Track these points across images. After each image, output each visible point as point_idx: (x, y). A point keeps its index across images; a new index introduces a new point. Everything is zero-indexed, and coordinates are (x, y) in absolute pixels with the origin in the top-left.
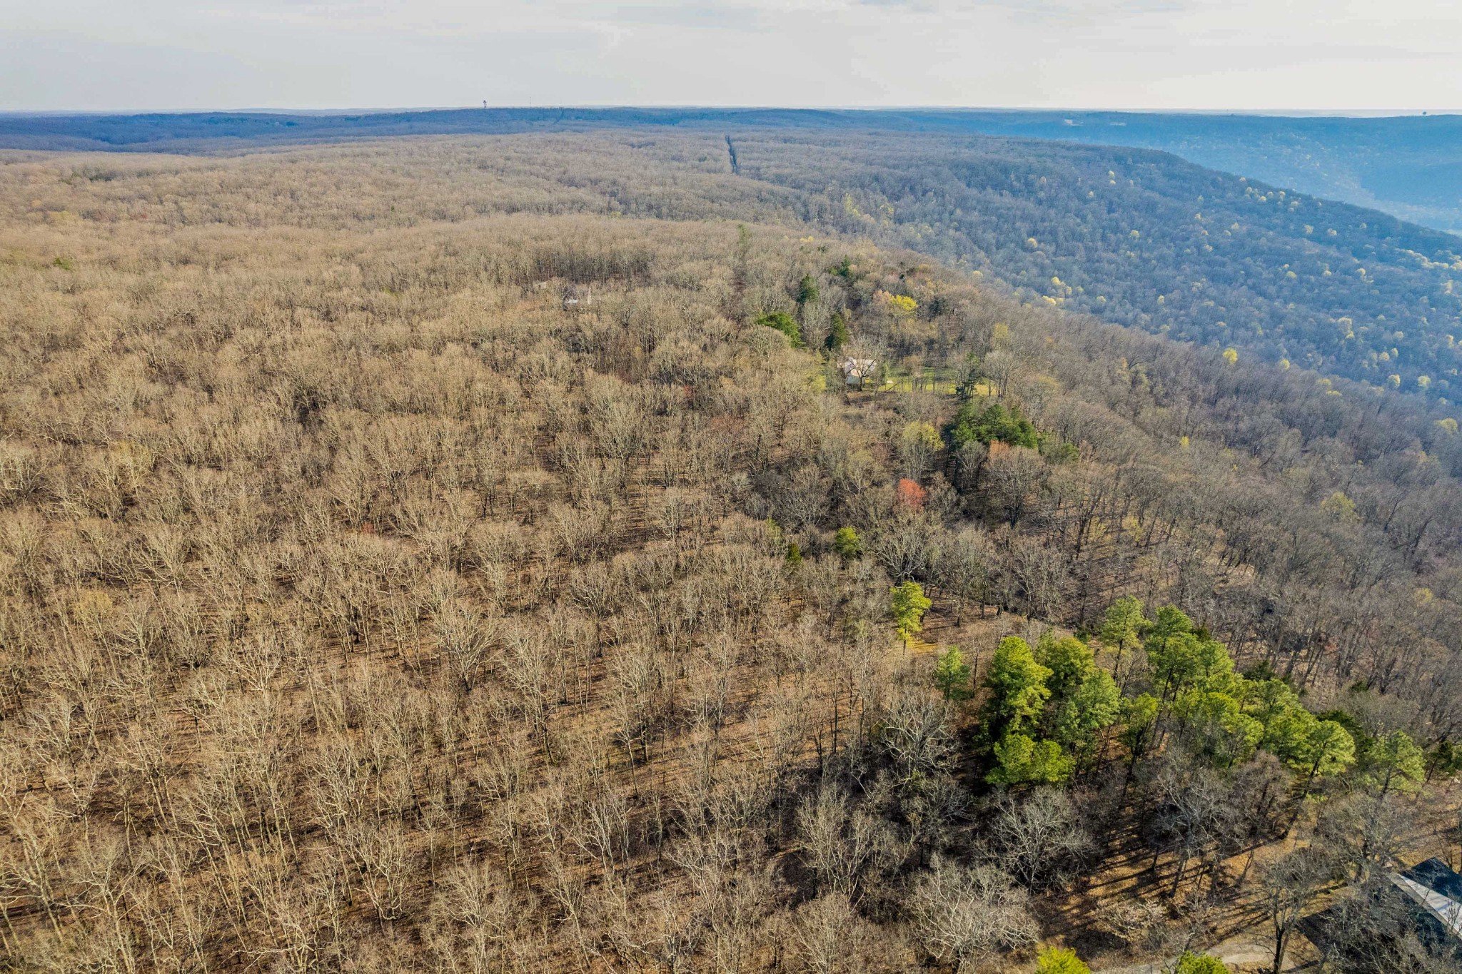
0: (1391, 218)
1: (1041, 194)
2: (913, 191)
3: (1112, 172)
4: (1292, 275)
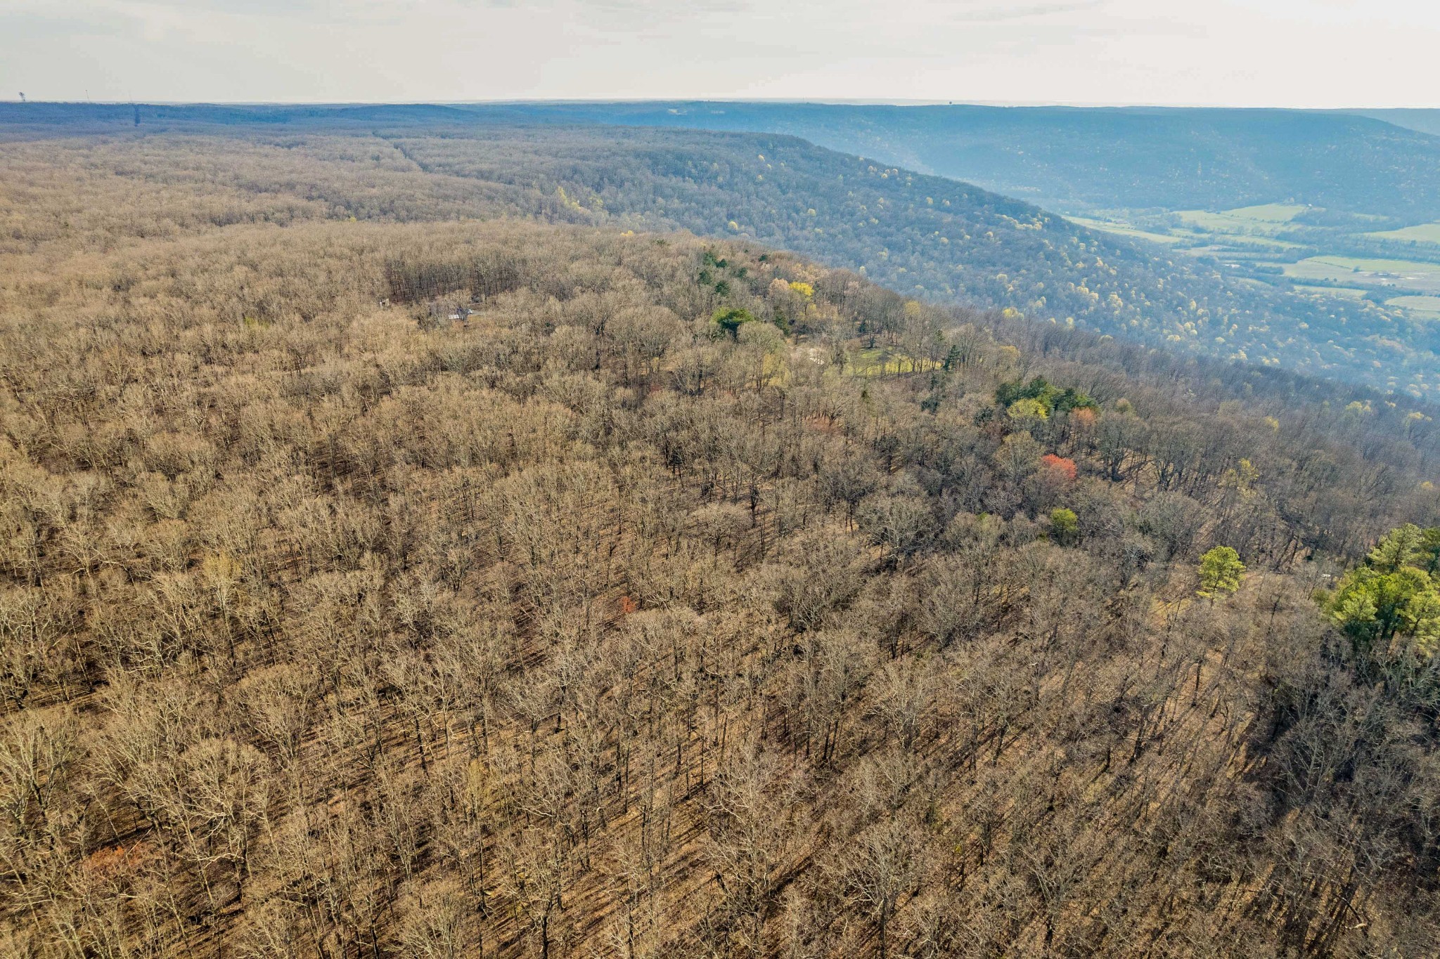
0: (981, 190)
1: (720, 179)
2: (612, 181)
3: (761, 157)
4: (945, 240)
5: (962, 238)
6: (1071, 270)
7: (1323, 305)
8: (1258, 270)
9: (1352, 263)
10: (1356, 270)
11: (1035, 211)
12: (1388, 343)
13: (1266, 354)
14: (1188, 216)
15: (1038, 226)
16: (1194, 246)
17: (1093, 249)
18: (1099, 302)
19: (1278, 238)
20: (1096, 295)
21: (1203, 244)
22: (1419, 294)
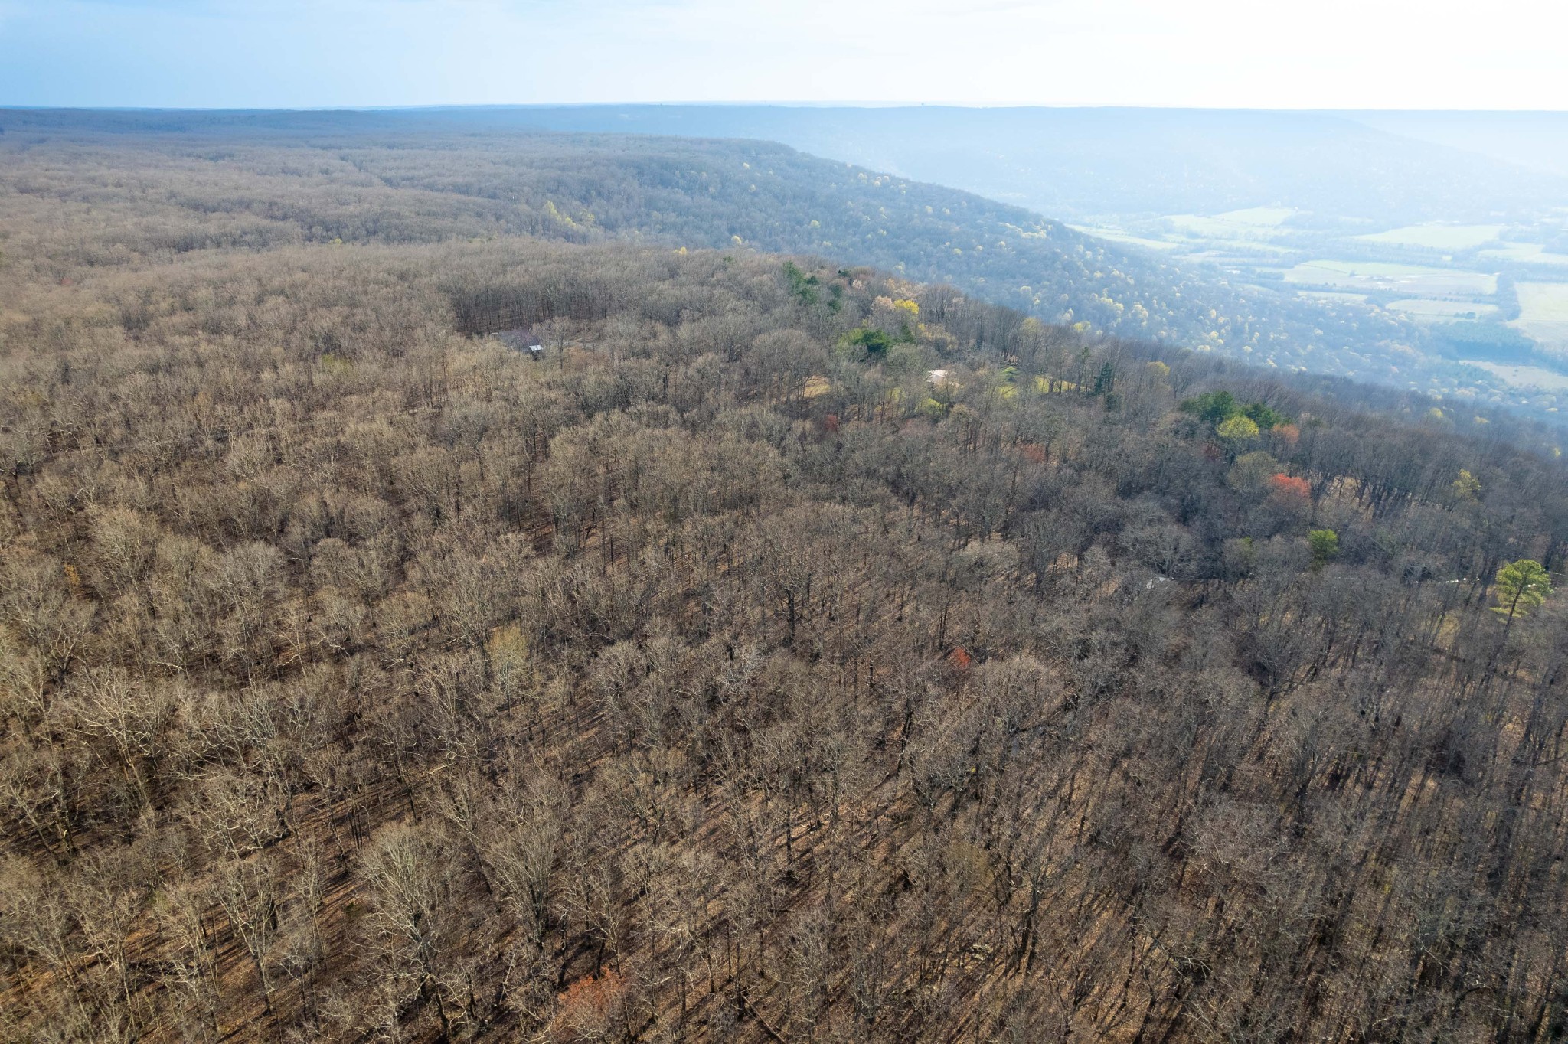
0: (979, 197)
1: (712, 190)
2: (599, 194)
3: (747, 165)
4: (958, 251)
5: (973, 248)
6: (1090, 280)
7: (1333, 310)
8: (1260, 276)
9: (1348, 267)
10: (1352, 275)
11: (1037, 219)
12: (1400, 348)
13: (1292, 362)
14: (1179, 221)
15: (1043, 234)
16: (1192, 252)
17: (1100, 257)
18: (1124, 313)
19: (1271, 242)
20: (1121, 306)
21: (1199, 249)
22: (1416, 297)
